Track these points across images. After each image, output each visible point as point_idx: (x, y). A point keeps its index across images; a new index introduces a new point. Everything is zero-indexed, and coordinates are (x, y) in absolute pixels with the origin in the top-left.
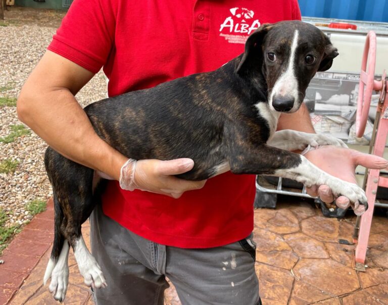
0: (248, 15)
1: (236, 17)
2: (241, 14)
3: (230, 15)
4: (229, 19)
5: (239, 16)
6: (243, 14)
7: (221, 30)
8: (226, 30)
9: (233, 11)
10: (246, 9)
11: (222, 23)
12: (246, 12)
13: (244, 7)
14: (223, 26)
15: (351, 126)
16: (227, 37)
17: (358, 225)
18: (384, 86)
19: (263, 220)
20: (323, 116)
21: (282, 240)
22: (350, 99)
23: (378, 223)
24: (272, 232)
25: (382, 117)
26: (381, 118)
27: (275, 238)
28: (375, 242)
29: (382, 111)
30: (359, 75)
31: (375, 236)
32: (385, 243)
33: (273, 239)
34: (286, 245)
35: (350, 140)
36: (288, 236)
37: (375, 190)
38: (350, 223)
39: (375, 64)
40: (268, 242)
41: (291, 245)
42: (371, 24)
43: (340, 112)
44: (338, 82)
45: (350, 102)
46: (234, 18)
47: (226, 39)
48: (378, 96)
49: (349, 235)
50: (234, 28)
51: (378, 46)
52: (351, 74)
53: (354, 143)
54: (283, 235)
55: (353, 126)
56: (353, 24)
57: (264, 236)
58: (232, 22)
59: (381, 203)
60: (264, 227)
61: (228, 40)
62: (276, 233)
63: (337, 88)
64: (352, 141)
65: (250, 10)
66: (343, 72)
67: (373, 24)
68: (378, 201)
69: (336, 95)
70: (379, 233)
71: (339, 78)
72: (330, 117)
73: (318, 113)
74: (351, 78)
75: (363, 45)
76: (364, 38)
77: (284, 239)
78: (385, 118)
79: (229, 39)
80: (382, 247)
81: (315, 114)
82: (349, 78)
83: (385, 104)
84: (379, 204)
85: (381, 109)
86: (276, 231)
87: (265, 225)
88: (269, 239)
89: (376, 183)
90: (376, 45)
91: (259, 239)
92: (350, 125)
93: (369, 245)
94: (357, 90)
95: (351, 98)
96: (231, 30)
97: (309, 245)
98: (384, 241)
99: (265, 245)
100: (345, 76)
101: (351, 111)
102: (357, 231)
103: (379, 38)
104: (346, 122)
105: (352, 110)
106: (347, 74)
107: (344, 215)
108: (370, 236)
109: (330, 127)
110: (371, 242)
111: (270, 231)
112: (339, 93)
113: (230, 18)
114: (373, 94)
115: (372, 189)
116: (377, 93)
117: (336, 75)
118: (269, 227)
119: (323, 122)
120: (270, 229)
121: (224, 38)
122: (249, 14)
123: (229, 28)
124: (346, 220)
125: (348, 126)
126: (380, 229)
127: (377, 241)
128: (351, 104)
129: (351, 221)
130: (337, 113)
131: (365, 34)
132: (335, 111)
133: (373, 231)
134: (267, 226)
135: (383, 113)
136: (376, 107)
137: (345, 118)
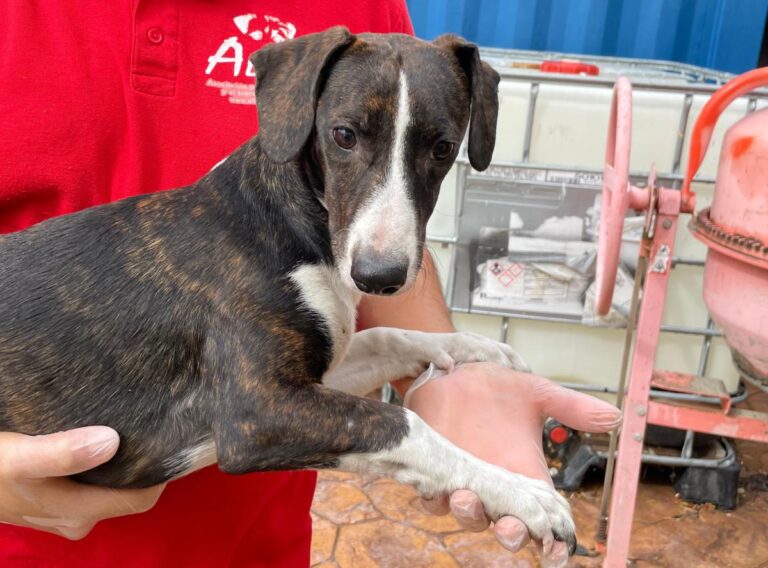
0: (281, 33)
1: (251, 39)
2: (263, 31)
3: (236, 32)
4: (232, 42)
5: (257, 35)
6: (267, 30)
7: (208, 71)
8: (224, 72)
9: (242, 22)
10: (275, 20)
11: (213, 52)
12: (274, 26)
13: (269, 15)
14: (213, 61)
15: (588, 286)
16: (225, 87)
17: (605, 513)
18: (653, 199)
19: (399, 500)
20: (528, 263)
21: (441, 548)
22: (585, 227)
23: (653, 500)
24: (418, 529)
25: (652, 268)
26: (649, 271)
27: (425, 545)
28: (646, 546)
29: (651, 255)
30: (601, 173)
31: (646, 530)
32: (668, 546)
33: (420, 547)
34: (449, 559)
35: (588, 316)
36: (455, 537)
37: (640, 433)
38: (593, 503)
39: (629, 152)
40: (408, 554)
41: (460, 559)
42: (631, 64)
43: (564, 255)
44: (557, 190)
45: (584, 233)
46: (244, 39)
47: (224, 93)
48: (641, 219)
49: (590, 531)
50: (244, 67)
51: (637, 110)
52: (586, 172)
53: (597, 324)
54: (443, 535)
55: (592, 287)
56: (594, 63)
57: (401, 539)
58: (239, 49)
59: (659, 454)
60: (402, 518)
61: (228, 96)
62: (429, 533)
63: (556, 202)
64: (591, 320)
65: (285, 22)
66: (568, 168)
67: (636, 64)
68: (651, 451)
69: (554, 219)
70: (656, 523)
71: (559, 180)
72: (542, 267)
73: (517, 259)
74: (585, 182)
75: (607, 109)
76: (608, 93)
77: (444, 545)
78: (656, 270)
79: (230, 93)
80: (661, 556)
81: (510, 260)
82: (582, 181)
83: (655, 241)
84: (653, 457)
85: (648, 252)
86: (428, 526)
87: (403, 512)
88: (411, 546)
89: (643, 416)
90: (631, 109)
91: (389, 547)
92: (586, 283)
93: (632, 551)
94: (598, 207)
95: (588, 223)
96: (236, 72)
97: (500, 557)
98: (666, 543)
99: (402, 560)
100: (572, 176)
101: (586, 254)
102: (604, 524)
103: (639, 94)
104: (578, 277)
105: (589, 251)
106: (578, 172)
107: (578, 484)
108: (634, 532)
109: (543, 288)
110: (638, 546)
111: (414, 527)
112: (560, 214)
113: (235, 39)
114: (628, 215)
115: (633, 431)
116: (638, 215)
117: (552, 174)
118: (412, 517)
119: (527, 277)
120: (416, 522)
121: (217, 90)
122: (285, 32)
123: (232, 65)
124: (583, 494)
125: (581, 285)
126: (657, 513)
127: (651, 543)
128: (587, 238)
129: (595, 495)
130: (557, 258)
131: (610, 85)
132: (553, 254)
133: (642, 519)
134: (408, 514)
135: (653, 259)
136: (636, 243)
137: (575, 269)
